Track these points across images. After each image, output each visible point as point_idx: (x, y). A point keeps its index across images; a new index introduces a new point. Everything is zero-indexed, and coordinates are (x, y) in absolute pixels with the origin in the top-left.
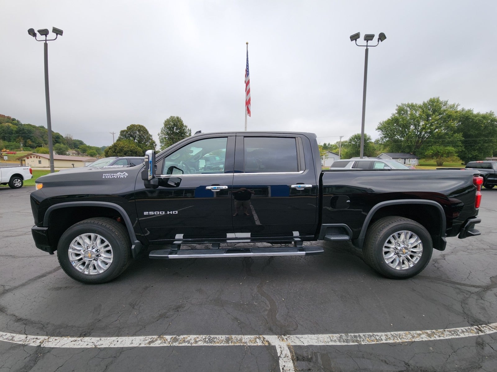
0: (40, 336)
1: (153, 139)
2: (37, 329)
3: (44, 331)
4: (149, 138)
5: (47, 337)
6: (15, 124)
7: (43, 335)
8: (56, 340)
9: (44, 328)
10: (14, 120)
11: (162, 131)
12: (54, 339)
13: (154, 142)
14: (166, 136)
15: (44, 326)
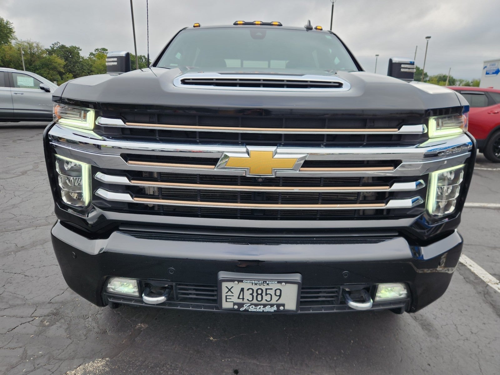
0: (494, 289)
2: (492, 297)
3: (488, 290)
5: (489, 284)
7: (491, 288)
8: (483, 277)
9: (486, 293)
12: (484, 278)
15: (485, 294)
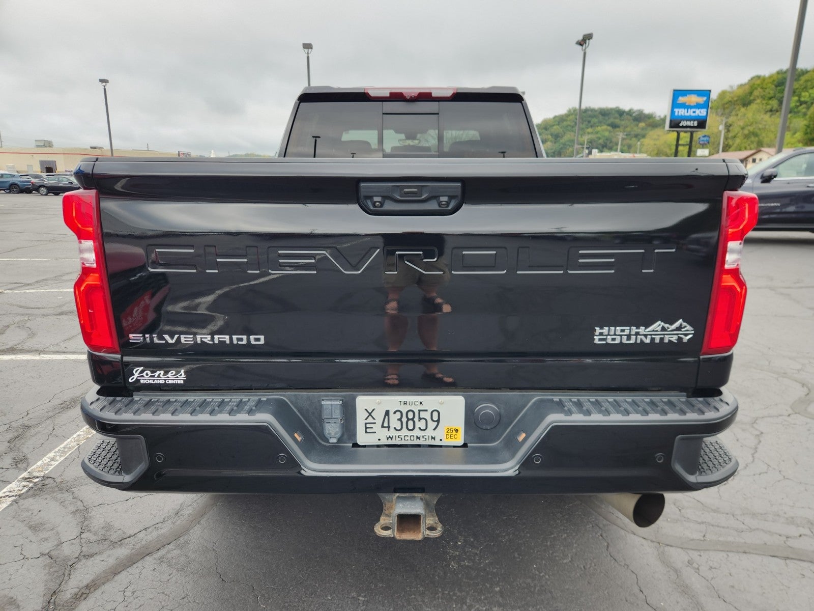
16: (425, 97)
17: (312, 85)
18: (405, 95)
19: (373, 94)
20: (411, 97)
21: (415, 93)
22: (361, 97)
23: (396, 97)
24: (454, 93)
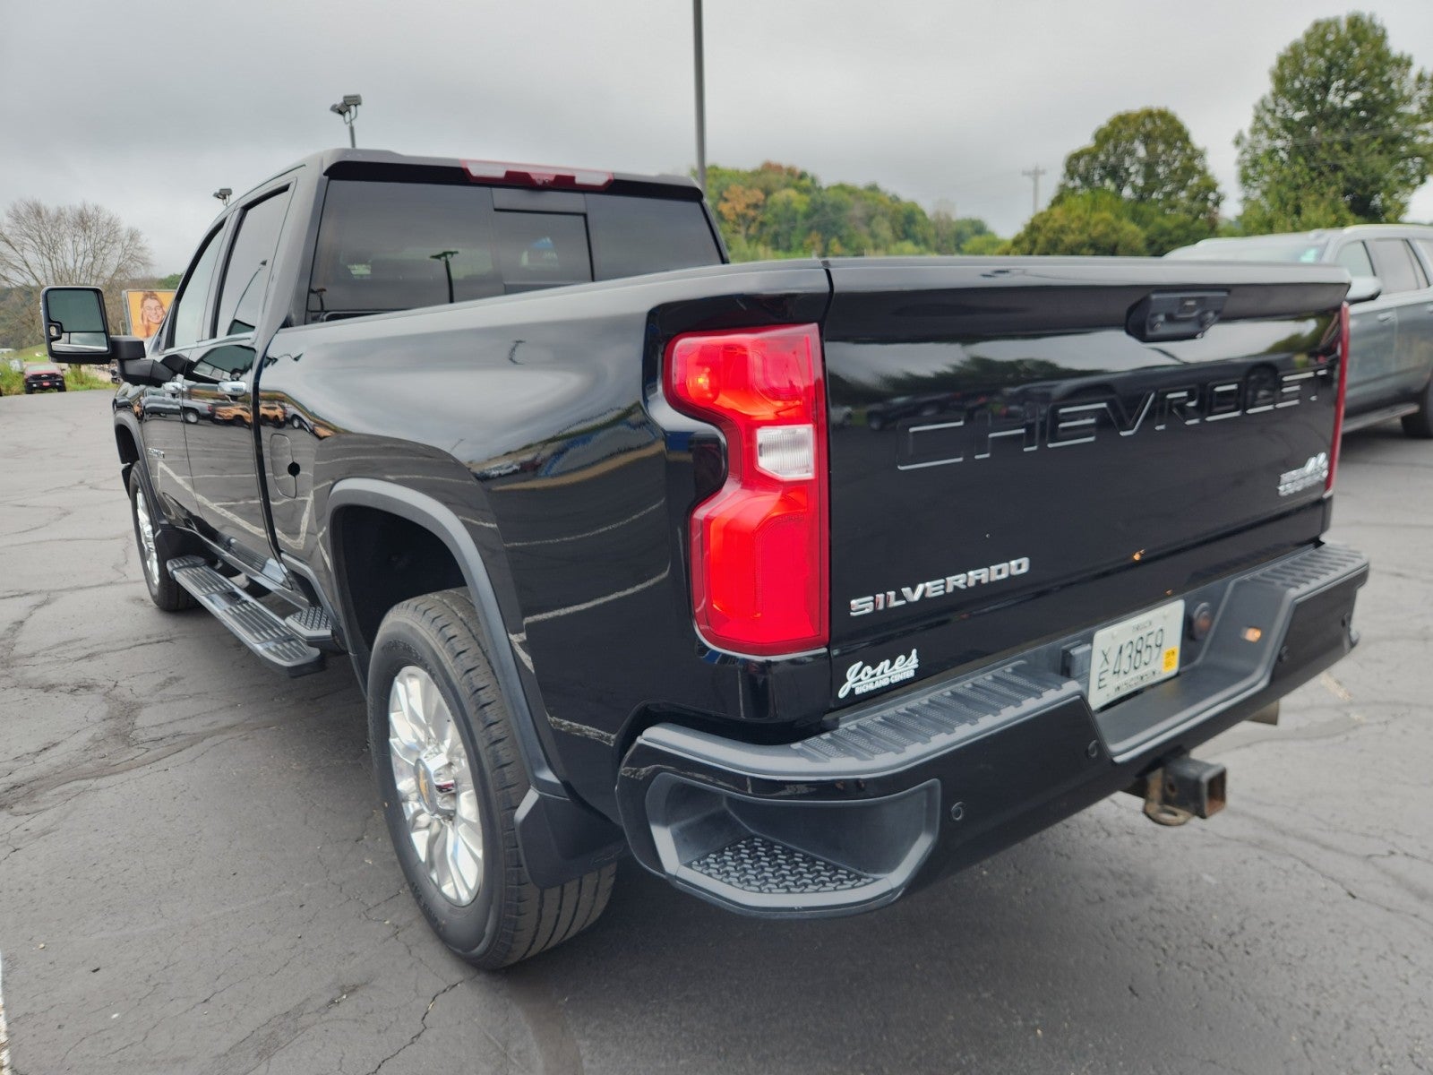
1: (1210, 172)
4: (1191, 167)
6: (806, 191)
10: (802, 176)
11: (1258, 118)
13: (1212, 187)
14: (1279, 143)
16: (564, 183)
17: (359, 146)
18: (534, 177)
19: (475, 171)
20: (544, 182)
21: (549, 175)
22: (454, 175)
23: (517, 180)
24: (609, 181)
